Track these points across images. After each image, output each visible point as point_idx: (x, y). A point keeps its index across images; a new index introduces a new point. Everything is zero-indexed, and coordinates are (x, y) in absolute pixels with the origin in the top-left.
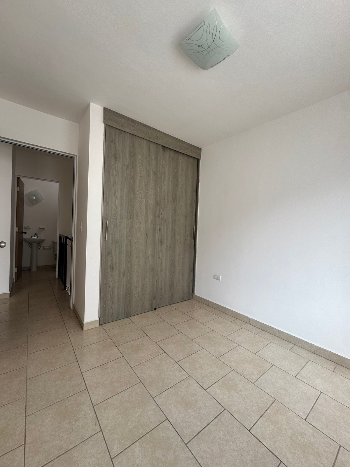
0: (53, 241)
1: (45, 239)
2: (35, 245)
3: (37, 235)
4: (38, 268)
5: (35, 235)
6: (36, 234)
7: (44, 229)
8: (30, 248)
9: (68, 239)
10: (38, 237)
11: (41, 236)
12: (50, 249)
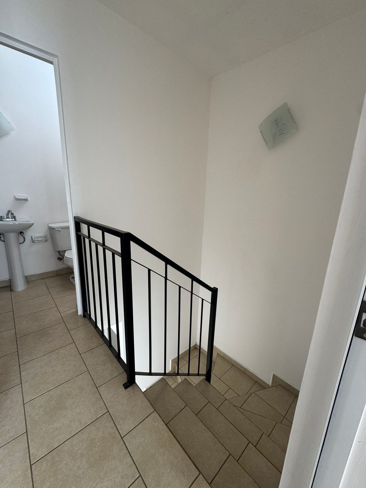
0: (51, 225)
1: (33, 224)
2: (12, 237)
3: (12, 214)
4: (28, 280)
5: (8, 214)
6: (9, 211)
7: (26, 200)
8: (3, 242)
9: (132, 243)
10: (14, 217)
11: (23, 217)
12: (46, 241)
